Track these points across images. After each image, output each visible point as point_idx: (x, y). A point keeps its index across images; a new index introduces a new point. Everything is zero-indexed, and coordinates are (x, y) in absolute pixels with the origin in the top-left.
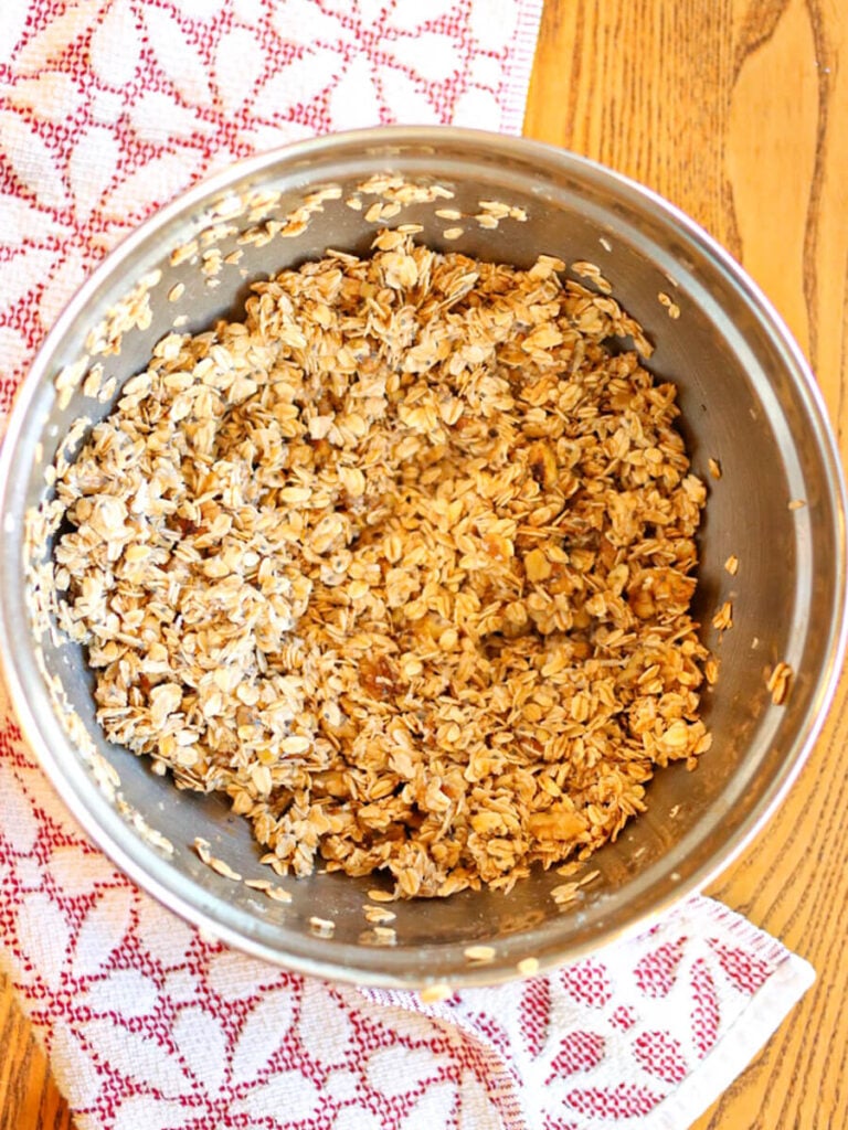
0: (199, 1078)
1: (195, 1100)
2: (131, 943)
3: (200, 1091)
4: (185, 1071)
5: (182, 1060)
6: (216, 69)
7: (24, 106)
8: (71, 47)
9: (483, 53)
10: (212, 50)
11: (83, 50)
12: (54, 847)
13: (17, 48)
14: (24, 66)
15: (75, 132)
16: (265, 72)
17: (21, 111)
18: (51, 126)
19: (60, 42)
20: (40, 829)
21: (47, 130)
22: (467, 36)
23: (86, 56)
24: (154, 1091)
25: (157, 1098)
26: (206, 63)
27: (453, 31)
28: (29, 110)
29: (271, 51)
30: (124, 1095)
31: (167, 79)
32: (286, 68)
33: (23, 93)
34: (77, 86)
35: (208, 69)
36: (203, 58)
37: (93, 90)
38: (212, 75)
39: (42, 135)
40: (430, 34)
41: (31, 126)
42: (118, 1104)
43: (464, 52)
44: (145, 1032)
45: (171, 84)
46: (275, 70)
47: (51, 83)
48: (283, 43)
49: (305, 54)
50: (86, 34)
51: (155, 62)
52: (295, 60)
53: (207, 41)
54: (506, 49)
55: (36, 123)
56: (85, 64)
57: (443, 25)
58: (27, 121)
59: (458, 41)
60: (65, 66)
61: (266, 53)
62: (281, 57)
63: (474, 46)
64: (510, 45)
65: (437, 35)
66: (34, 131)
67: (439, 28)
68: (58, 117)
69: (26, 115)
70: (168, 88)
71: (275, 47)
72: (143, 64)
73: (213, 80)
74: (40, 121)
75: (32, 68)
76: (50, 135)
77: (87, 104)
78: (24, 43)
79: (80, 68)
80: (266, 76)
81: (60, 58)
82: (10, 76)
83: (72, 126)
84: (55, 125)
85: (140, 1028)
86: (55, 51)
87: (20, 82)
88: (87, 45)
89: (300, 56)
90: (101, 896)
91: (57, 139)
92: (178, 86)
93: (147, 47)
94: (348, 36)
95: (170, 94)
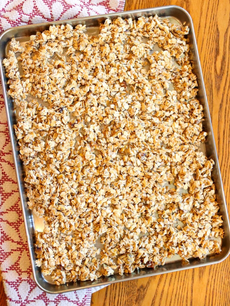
0: (22, 238)
1: (20, 243)
2: (17, 205)
3: (22, 241)
4: (19, 236)
5: (19, 234)
6: (52, 10)
7: (7, 17)
8: (19, 5)
9: (112, 10)
10: (51, 6)
11: (21, 6)
12: (5, 181)
13: (6, 5)
14: (8, 9)
15: (18, 23)
16: (63, 11)
17: (6, 18)
18: (13, 22)
19: (16, 4)
20: (3, 177)
21: (12, 23)
22: (109, 6)
23: (22, 7)
24: (12, 240)
25: (12, 242)
26: (50, 9)
27: (105, 5)
28: (8, 18)
29: (65, 6)
30: (5, 240)
31: (41, 12)
32: (68, 10)
33: (7, 14)
34: (19, 13)
35: (50, 10)
36: (49, 8)
37: (22, 14)
38: (51, 11)
39: (11, 23)
40: (100, 5)
41: (8, 21)
42: (3, 242)
43: (108, 10)
44: (13, 226)
45: (42, 14)
46: (66, 11)
47: (13, 12)
48: (68, 4)
49: (73, 7)
50: (22, 3)
51: (37, 9)
52: (70, 8)
53: (50, 4)
54: (117, 9)
55: (9, 21)
56: (21, 9)
57: (103, 3)
58: (7, 20)
59: (106, 7)
60: (17, 9)
61: (64, 7)
62: (67, 8)
63: (110, 8)
64: (118, 8)
65: (102, 6)
66: (9, 22)
67: (102, 4)
68: (14, 20)
69: (7, 19)
70: (41, 14)
71: (66, 5)
72: (34, 9)
73: (51, 13)
74: (10, 20)
75: (9, 9)
76: (12, 24)
77: (21, 17)
78: (8, 4)
79: (20, 10)
80: (64, 12)
81: (16, 8)
82: (4, 11)
83: (17, 22)
84: (14, 21)
85: (12, 225)
86: (15, 6)
87: (6, 12)
88: (22, 5)
89: (71, 7)
90: (13, 194)
91: (14, 25)
92: (43, 14)
93: (35, 5)
94: (82, 4)
95: (41, 16)
